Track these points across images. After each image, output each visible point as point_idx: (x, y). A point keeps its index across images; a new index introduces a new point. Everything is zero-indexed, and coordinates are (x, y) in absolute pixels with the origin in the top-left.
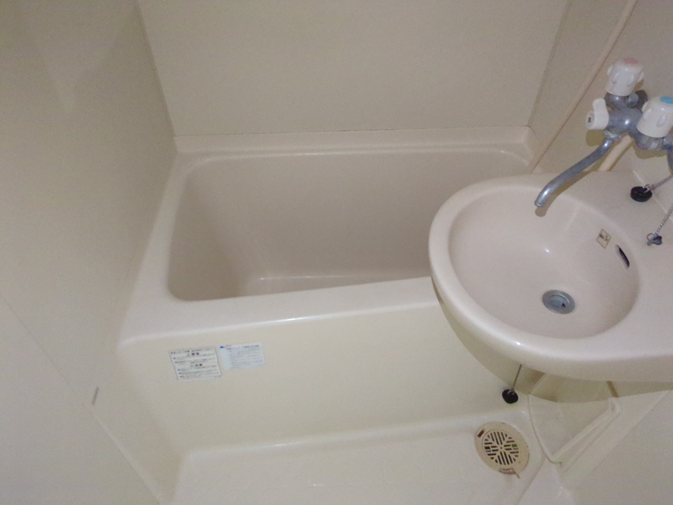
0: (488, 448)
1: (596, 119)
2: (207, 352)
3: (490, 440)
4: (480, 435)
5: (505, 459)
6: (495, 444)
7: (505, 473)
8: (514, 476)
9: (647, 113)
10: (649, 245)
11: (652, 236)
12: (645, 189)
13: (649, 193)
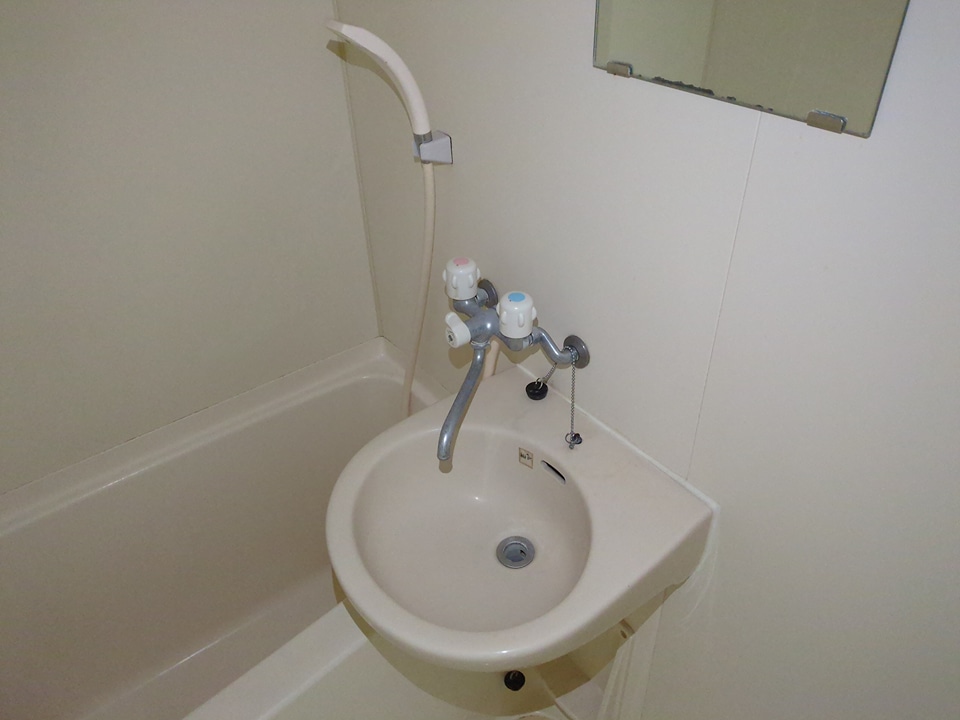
1: (456, 335)
9: (504, 316)
10: (571, 447)
11: (569, 437)
12: (539, 383)
13: (545, 386)
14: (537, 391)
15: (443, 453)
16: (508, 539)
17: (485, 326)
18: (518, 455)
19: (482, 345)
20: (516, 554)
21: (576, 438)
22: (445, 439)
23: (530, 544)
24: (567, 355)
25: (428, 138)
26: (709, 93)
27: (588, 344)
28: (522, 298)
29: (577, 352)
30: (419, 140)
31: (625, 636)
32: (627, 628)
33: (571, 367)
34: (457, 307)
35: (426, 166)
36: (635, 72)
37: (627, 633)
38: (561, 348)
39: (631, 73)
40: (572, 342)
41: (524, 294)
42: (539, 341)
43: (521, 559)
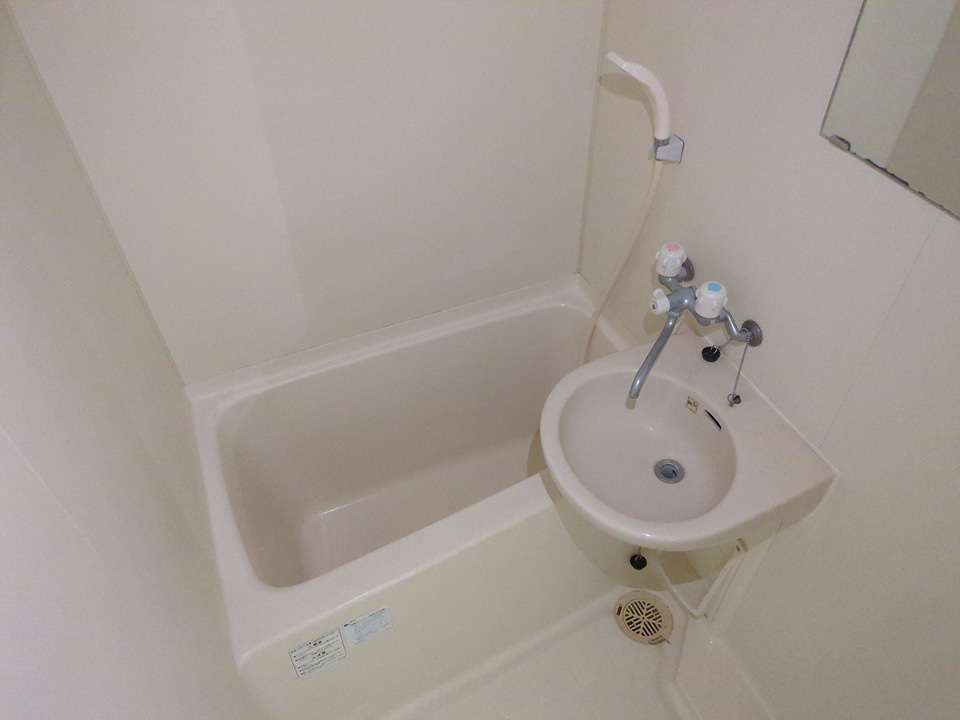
0: (631, 623)
1: (658, 305)
2: (330, 637)
3: (631, 615)
4: (618, 613)
5: (650, 629)
6: (636, 616)
7: (654, 644)
8: (665, 643)
9: (701, 300)
10: (731, 405)
11: (731, 397)
12: (714, 349)
13: (718, 353)
14: (711, 355)
15: (634, 392)
16: (664, 460)
17: (683, 301)
18: (686, 401)
19: (676, 314)
20: (669, 473)
21: (737, 399)
22: (638, 382)
23: (682, 469)
24: (744, 335)
25: (665, 142)
26: (906, 184)
27: (763, 330)
28: (719, 289)
29: (752, 333)
30: (658, 143)
31: (739, 550)
32: (742, 545)
33: (744, 346)
34: (662, 280)
35: (657, 162)
36: (851, 149)
37: (741, 549)
38: (740, 328)
39: (849, 149)
40: (749, 325)
41: (723, 287)
42: (722, 320)
43: (671, 477)
